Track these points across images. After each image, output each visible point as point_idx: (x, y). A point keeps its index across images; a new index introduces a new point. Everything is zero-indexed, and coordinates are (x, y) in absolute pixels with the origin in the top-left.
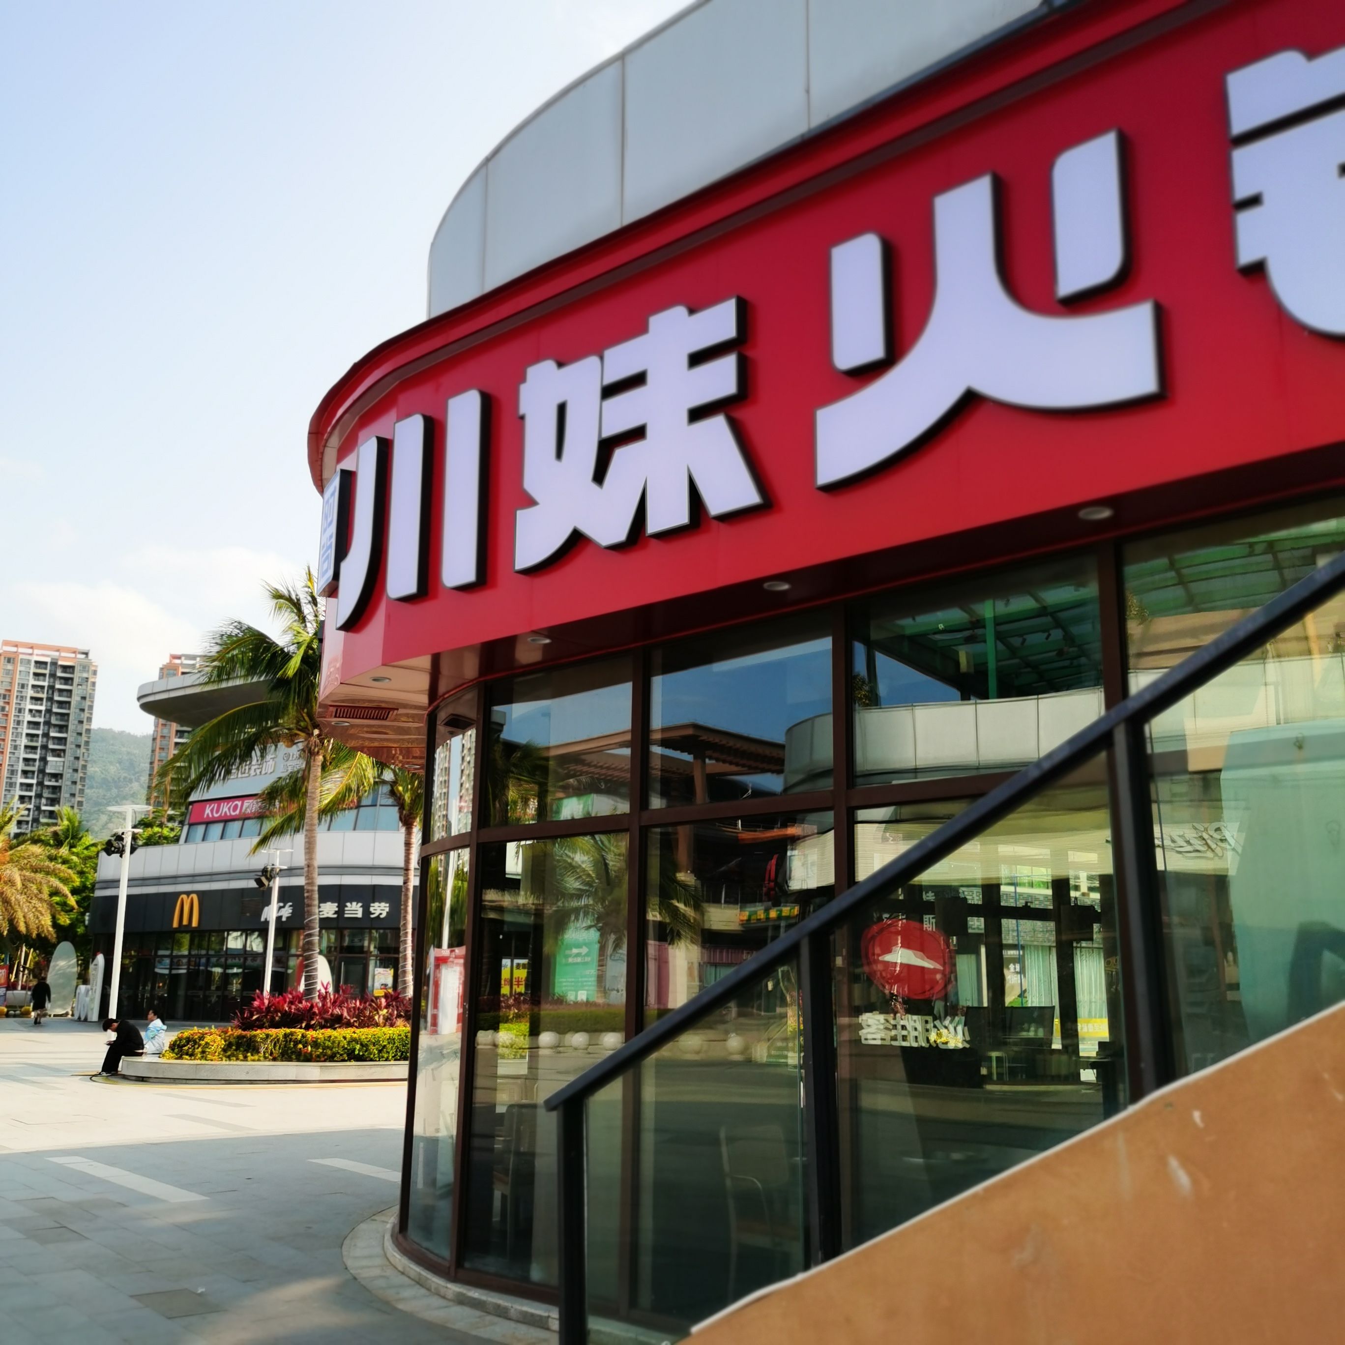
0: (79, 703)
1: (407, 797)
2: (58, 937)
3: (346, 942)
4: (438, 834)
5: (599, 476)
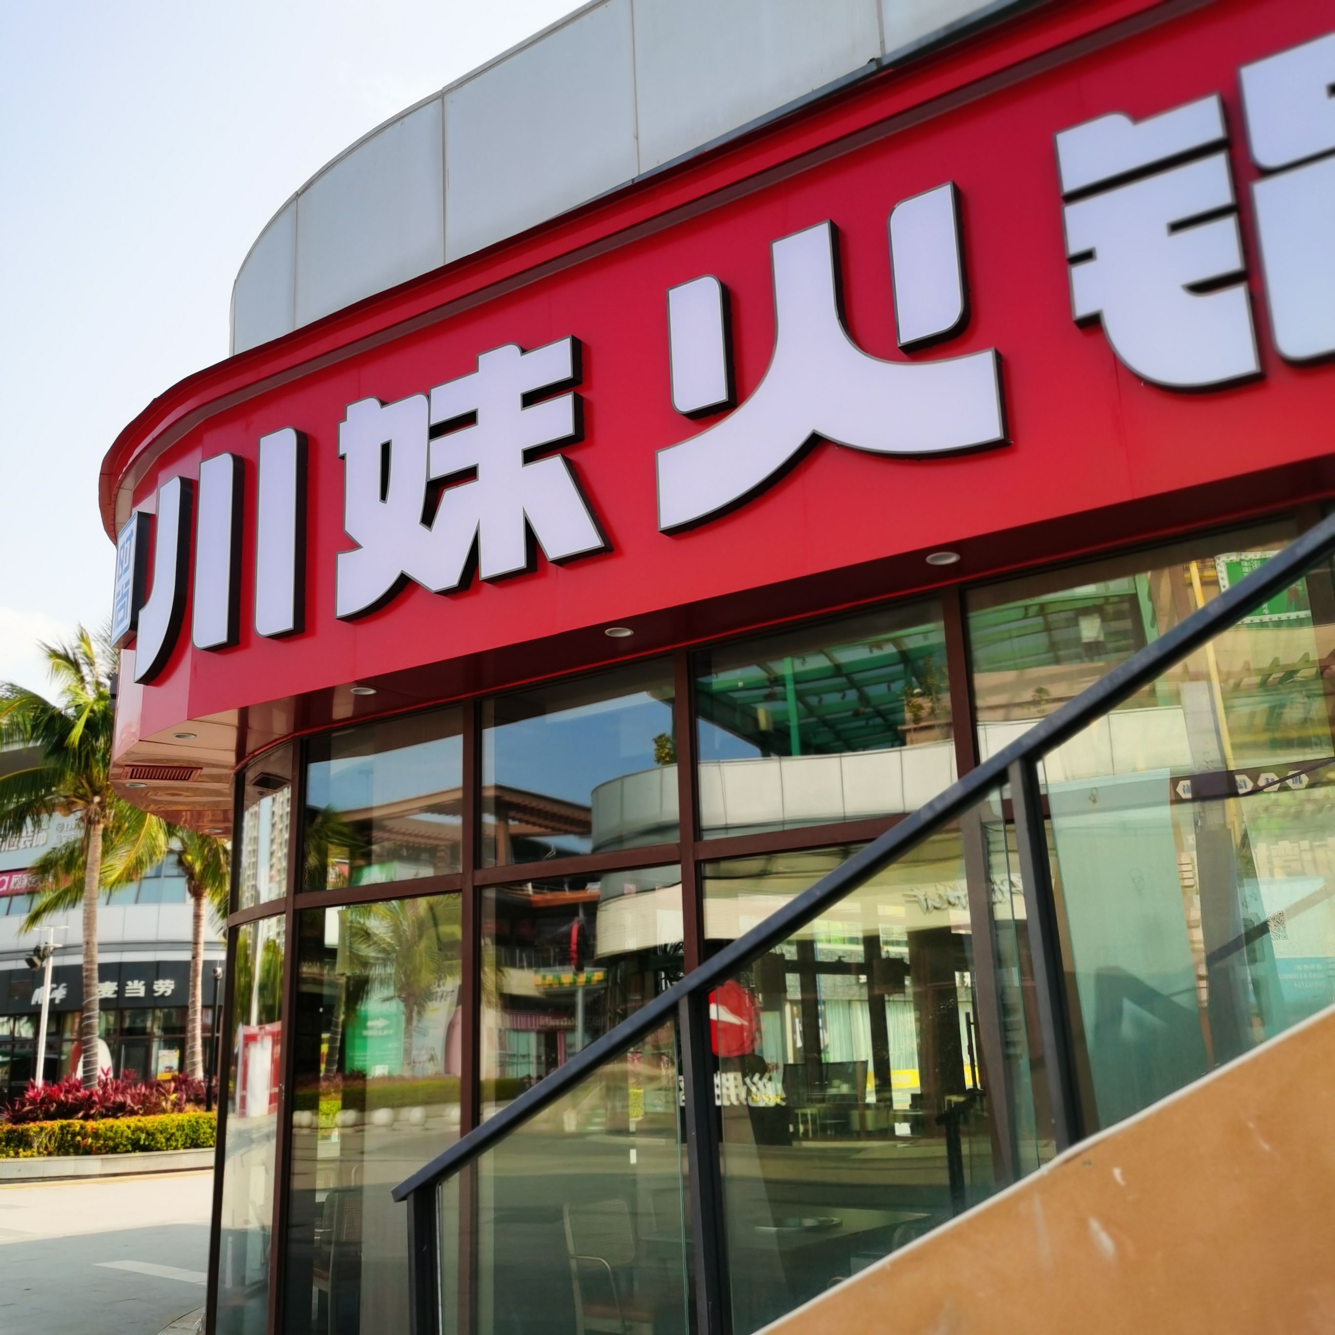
1: (198, 867)
3: (127, 1024)
4: (246, 902)
5: (428, 518)
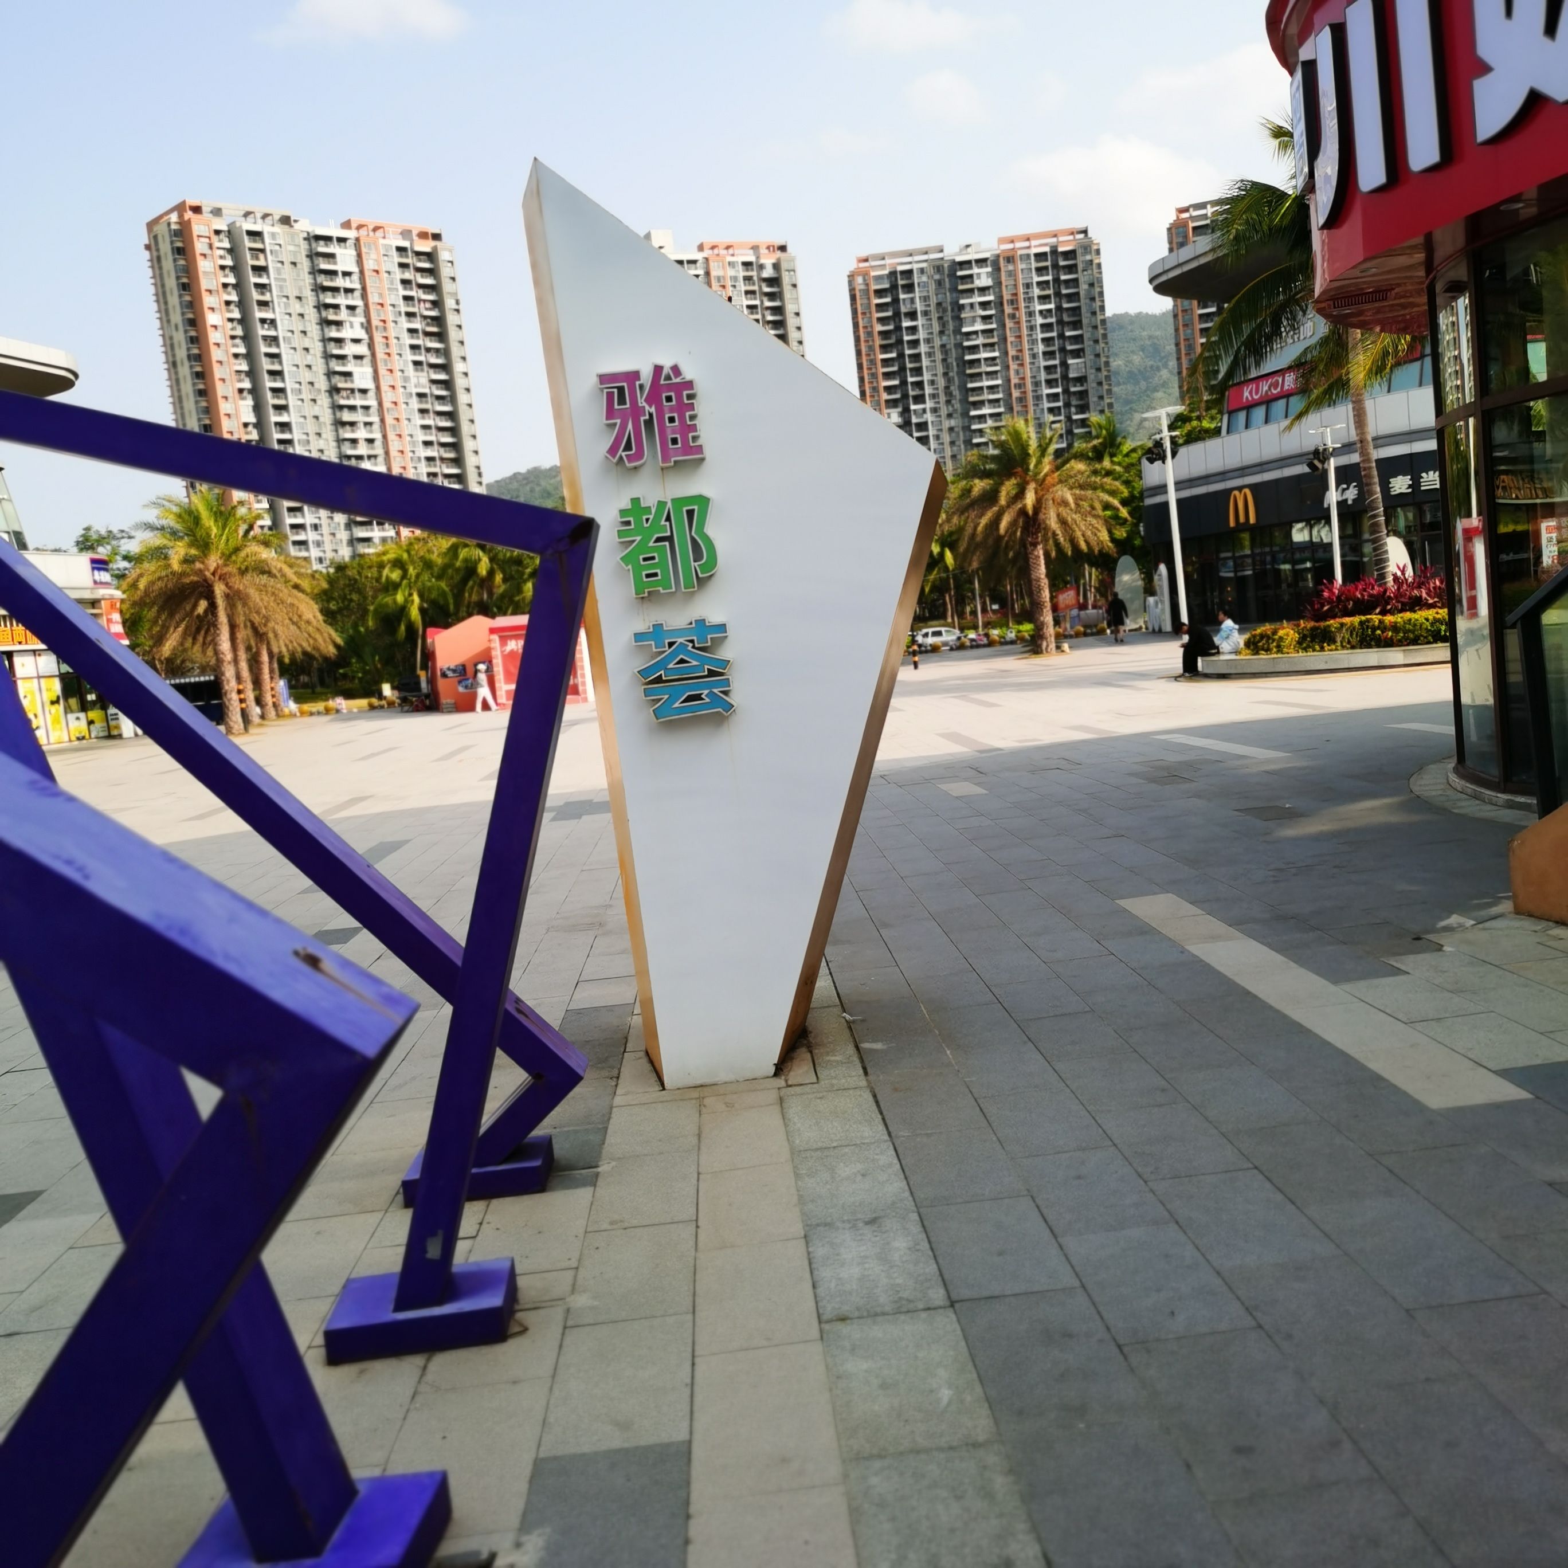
0: (1088, 292)
2: (1117, 553)
3: (1428, 518)
5: (1551, 29)
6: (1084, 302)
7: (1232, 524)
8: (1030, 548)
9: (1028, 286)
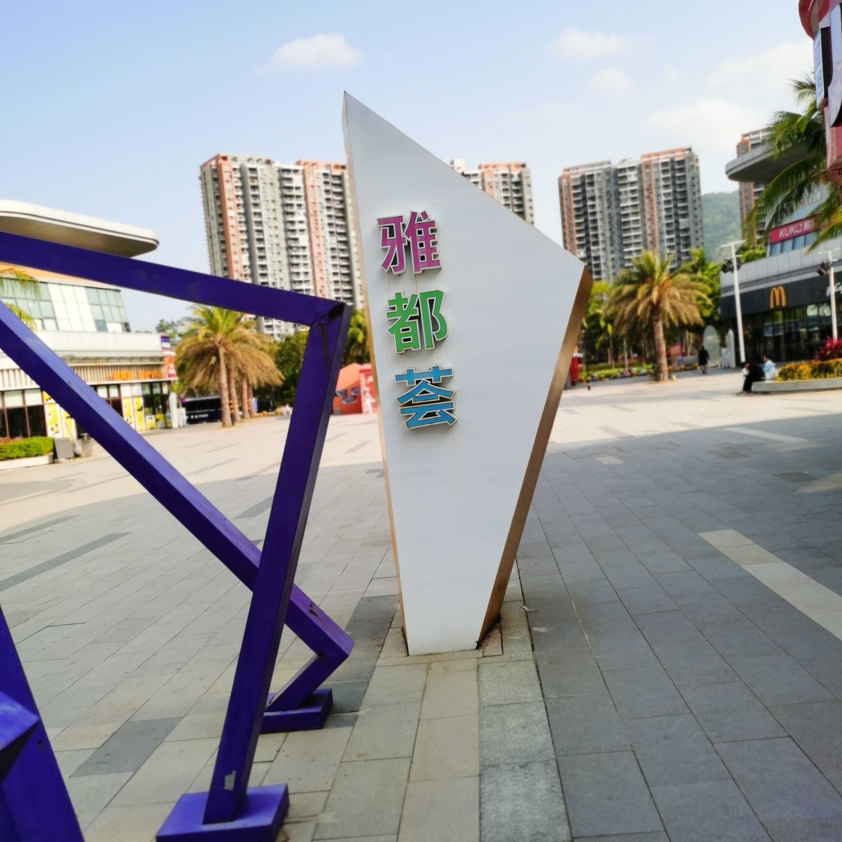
0: (691, 182)
2: (705, 324)
6: (688, 188)
7: (772, 306)
8: (655, 323)
9: (657, 180)
